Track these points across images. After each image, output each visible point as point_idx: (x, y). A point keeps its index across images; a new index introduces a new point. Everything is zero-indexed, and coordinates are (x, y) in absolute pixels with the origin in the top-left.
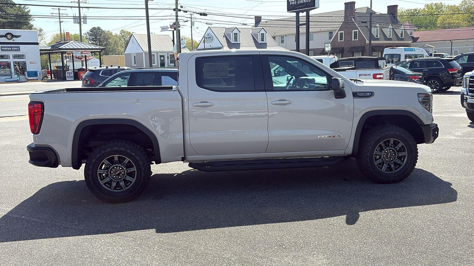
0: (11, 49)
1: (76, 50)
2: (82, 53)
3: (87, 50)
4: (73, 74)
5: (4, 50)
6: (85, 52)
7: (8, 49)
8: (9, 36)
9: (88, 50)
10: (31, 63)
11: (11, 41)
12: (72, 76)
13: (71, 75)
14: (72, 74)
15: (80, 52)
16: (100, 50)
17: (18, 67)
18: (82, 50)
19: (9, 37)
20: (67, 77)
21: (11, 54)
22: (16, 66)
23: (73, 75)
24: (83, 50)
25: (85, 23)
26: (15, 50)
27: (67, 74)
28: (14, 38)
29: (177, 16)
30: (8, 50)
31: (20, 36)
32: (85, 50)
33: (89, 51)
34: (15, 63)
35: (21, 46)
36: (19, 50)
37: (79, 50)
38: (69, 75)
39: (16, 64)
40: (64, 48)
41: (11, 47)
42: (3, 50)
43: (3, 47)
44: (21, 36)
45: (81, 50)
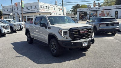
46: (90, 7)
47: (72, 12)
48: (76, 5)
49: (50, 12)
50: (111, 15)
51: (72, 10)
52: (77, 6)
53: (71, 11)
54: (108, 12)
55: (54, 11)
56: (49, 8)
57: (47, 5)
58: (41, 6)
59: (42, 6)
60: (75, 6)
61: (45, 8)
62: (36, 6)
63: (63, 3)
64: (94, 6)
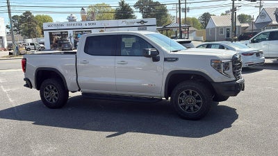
0: (143, 29)
5: (139, 30)
7: (141, 29)
11: (144, 25)
16: (188, 27)
19: (142, 22)
25: (188, 11)
28: (144, 23)
29: (233, 4)
31: (147, 22)
35: (147, 27)
36: (146, 29)
43: (139, 28)
46: (75, 21)
48: (24, 13)
52: (26, 16)
53: (8, 27)
63: (9, 6)
64: (84, 19)
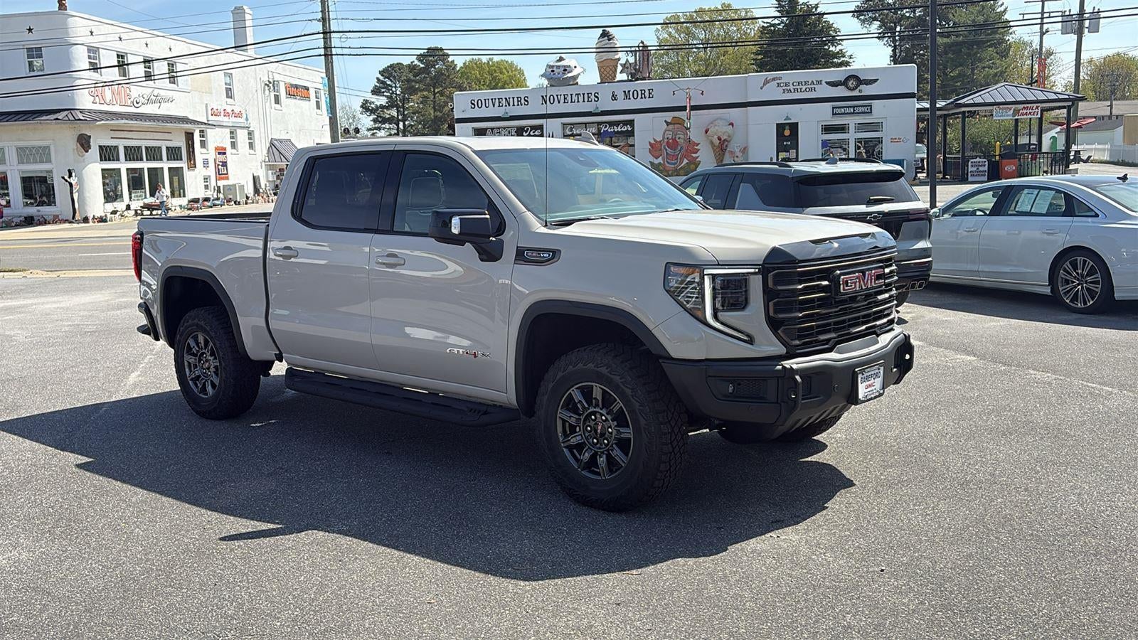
0: (854, 110)
1: (1001, 107)
2: (1016, 112)
3: (1032, 105)
4: (987, 166)
5: (839, 114)
6: (1025, 111)
7: (847, 111)
8: (851, 82)
9: (1035, 105)
10: (893, 140)
11: (856, 93)
12: (983, 171)
13: (981, 169)
14: (985, 166)
15: (1012, 111)
16: (1070, 103)
17: (864, 151)
18: (1017, 106)
19: (852, 84)
20: (969, 174)
21: (852, 121)
22: (859, 148)
23: (986, 168)
24: (1021, 106)
25: (1095, 29)
26: (862, 113)
27: (972, 166)
28: (862, 87)
30: (848, 113)
31: (876, 80)
32: (1026, 106)
33: (1037, 108)
34: (859, 142)
35: (875, 103)
36: (871, 112)
37: (1009, 106)
38: (975, 169)
39: (860, 145)
40: (971, 102)
41: (854, 107)
42: (836, 114)
43: (836, 108)
44: (878, 79)
45: (1014, 106)
47: (381, 120)
48: (420, 57)
49: (185, 120)
50: (745, 150)
51: (382, 101)
52: (429, 65)
53: (366, 107)
54: (721, 130)
55: (220, 102)
56: (173, 79)
57: (159, 47)
58: (93, 51)
59: (108, 59)
60: (412, 67)
61: (137, 71)
62: (35, 53)
63: (326, 33)
64: (607, 73)
